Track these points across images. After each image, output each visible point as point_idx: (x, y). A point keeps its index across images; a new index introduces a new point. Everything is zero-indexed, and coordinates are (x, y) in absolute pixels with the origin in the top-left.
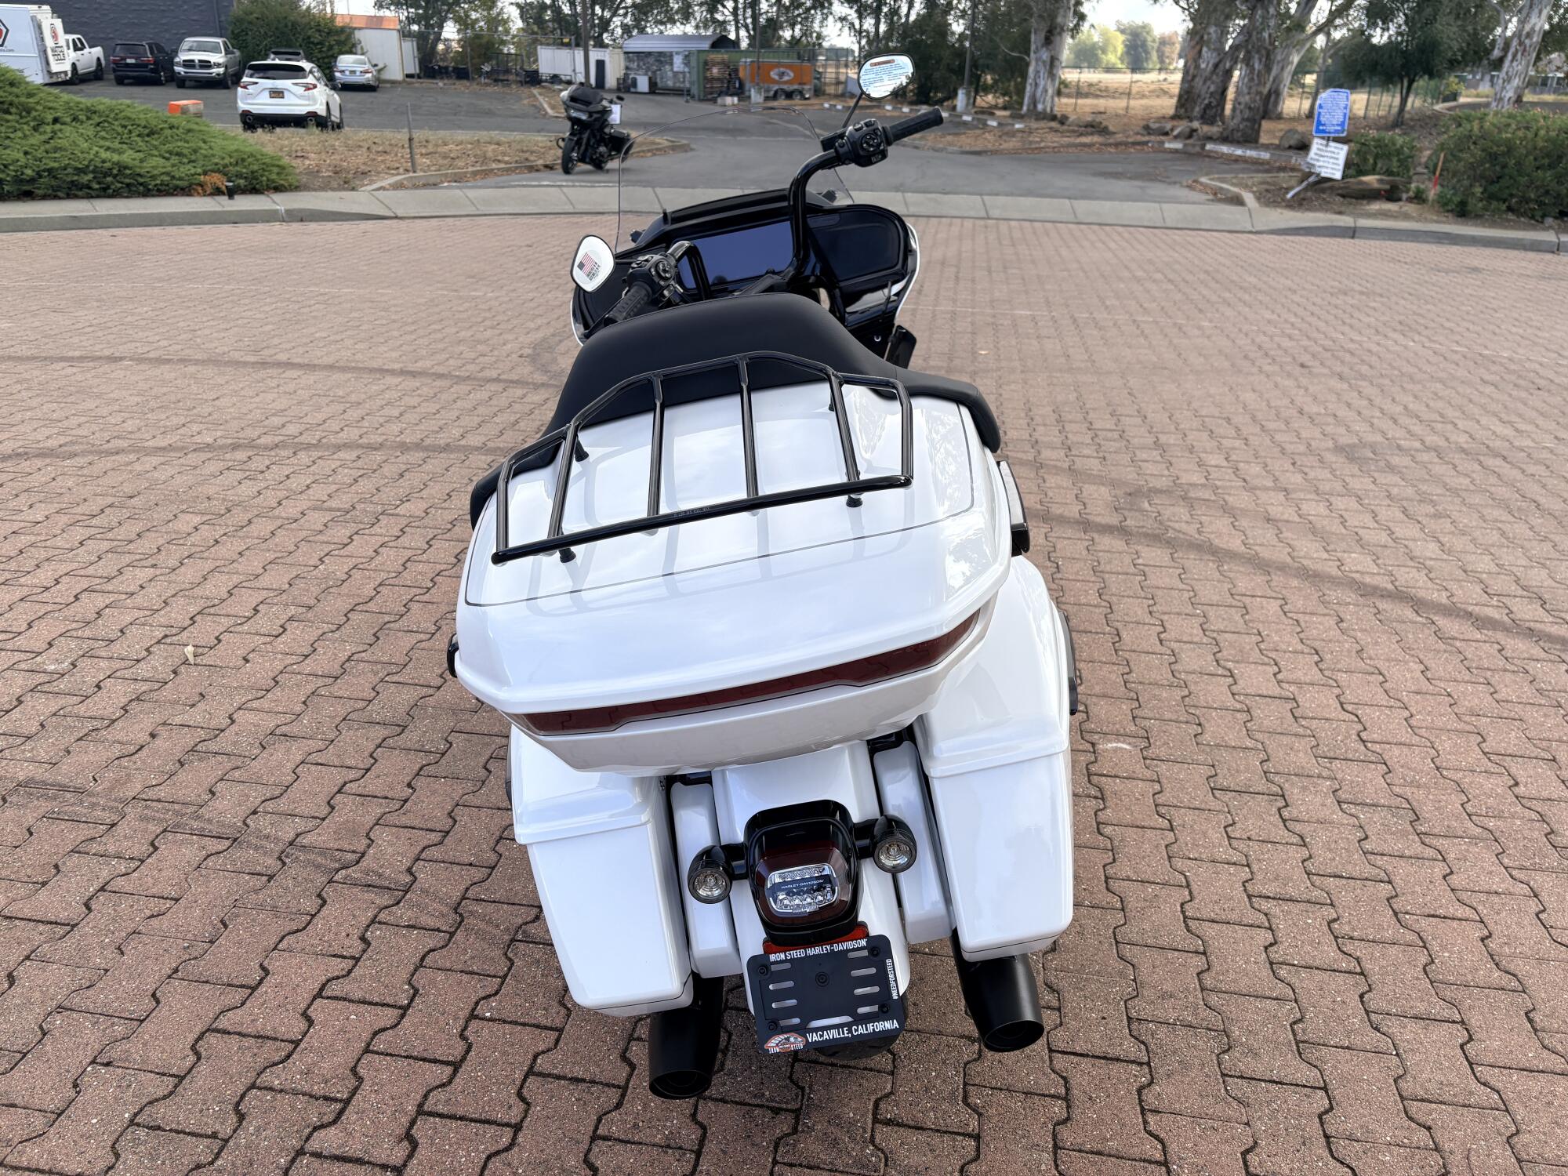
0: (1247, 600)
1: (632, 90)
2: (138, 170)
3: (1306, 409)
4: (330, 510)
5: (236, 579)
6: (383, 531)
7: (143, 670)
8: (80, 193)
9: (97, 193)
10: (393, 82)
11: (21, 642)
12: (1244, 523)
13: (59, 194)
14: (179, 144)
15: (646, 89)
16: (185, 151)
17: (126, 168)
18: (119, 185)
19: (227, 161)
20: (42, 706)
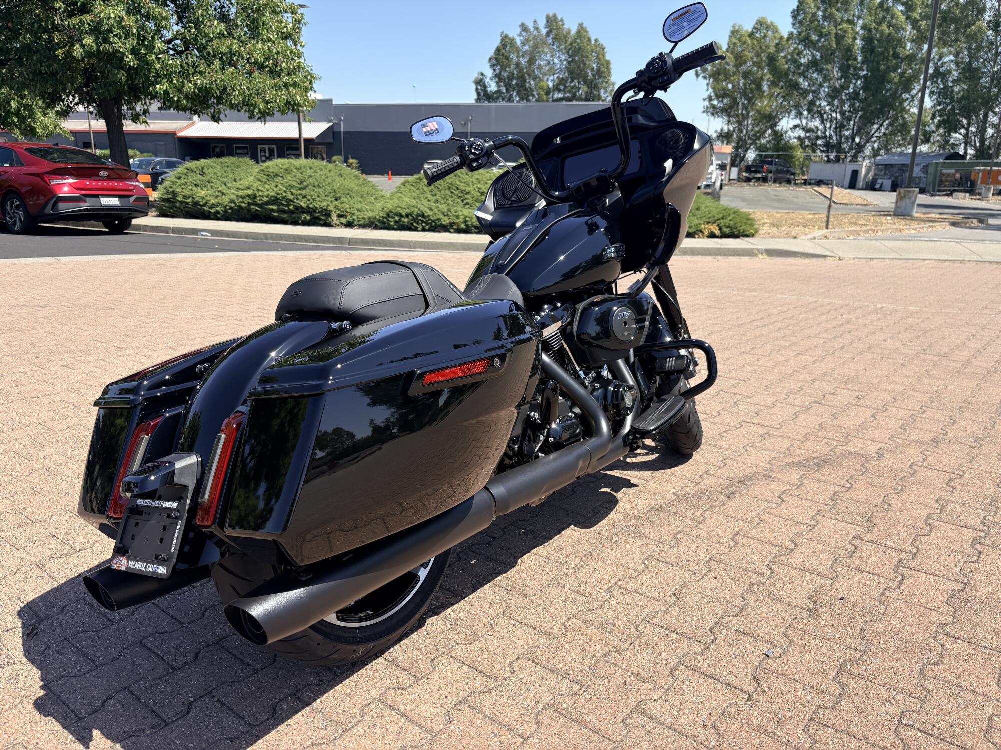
15: (890, 189)
19: (719, 216)
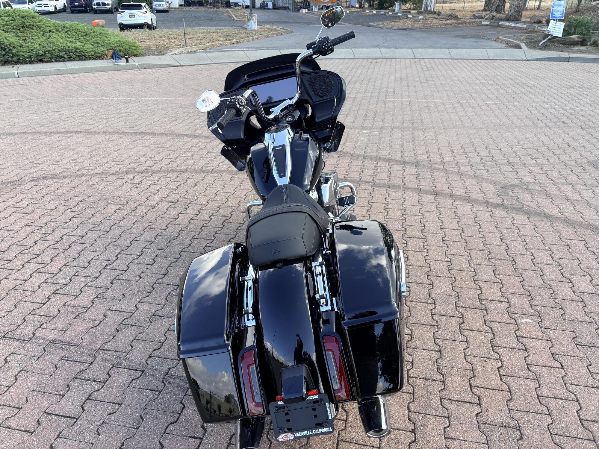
0: (569, 242)
1: (266, 8)
2: (82, 50)
3: (571, 144)
4: (168, 202)
5: (133, 236)
6: (191, 212)
7: (99, 282)
8: (60, 60)
9: (67, 59)
10: (175, 8)
11: (48, 269)
12: (557, 202)
13: (53, 60)
14: (97, 39)
15: (272, 8)
16: (100, 42)
17: (77, 49)
18: (75, 56)
19: (116, 45)
20: (58, 301)
